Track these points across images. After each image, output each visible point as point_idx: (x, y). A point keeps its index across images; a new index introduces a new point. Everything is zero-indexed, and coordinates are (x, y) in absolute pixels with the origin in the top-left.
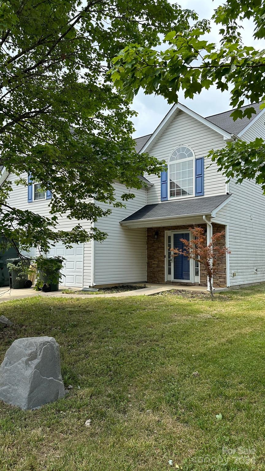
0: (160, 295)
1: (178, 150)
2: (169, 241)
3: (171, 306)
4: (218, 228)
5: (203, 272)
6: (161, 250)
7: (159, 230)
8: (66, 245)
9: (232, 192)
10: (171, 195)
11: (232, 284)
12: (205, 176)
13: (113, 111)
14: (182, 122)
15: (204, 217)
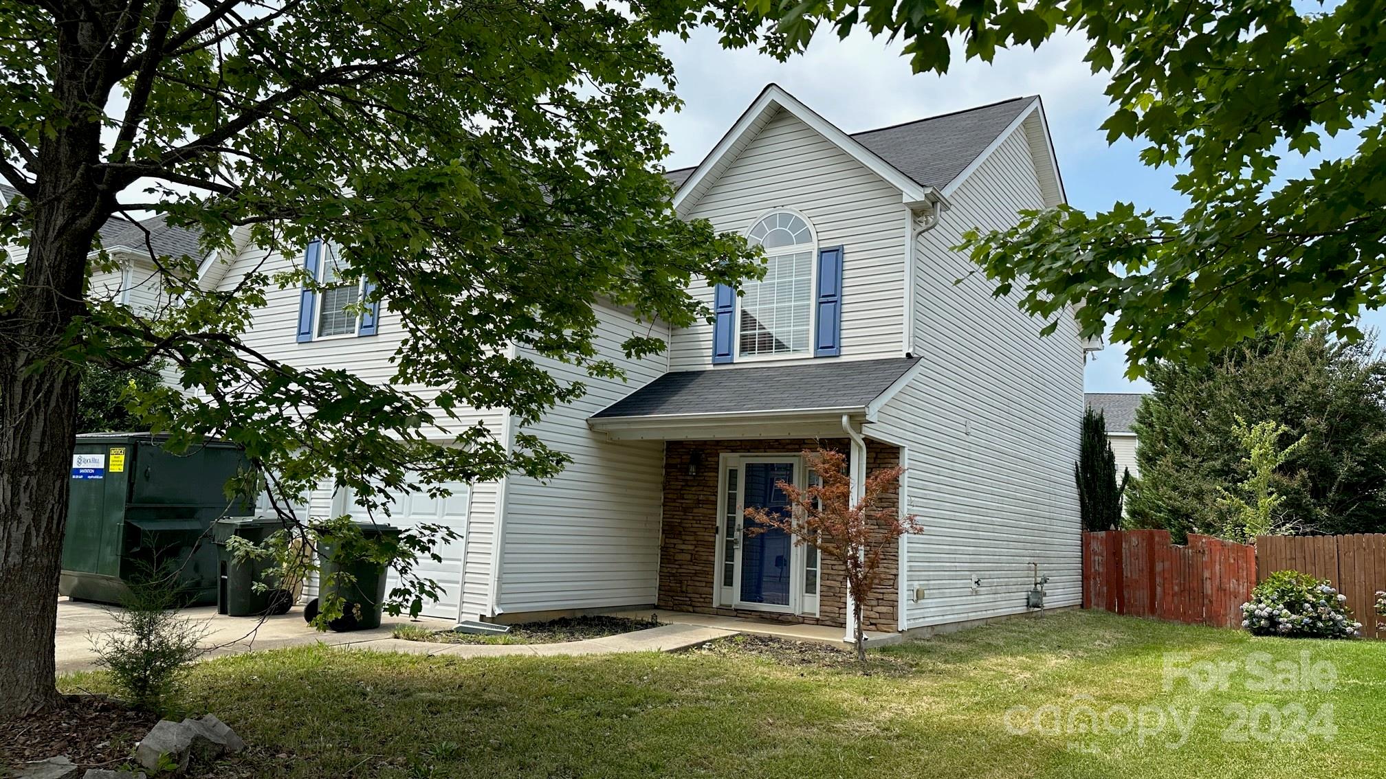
0: (704, 652)
1: (771, 220)
2: (733, 485)
3: (749, 690)
4: (877, 453)
5: (828, 583)
6: (705, 511)
7: (703, 450)
8: (431, 486)
9: (921, 352)
10: (743, 349)
11: (914, 624)
12: (846, 300)
13: (608, 90)
14: (782, 141)
15: (845, 419)
